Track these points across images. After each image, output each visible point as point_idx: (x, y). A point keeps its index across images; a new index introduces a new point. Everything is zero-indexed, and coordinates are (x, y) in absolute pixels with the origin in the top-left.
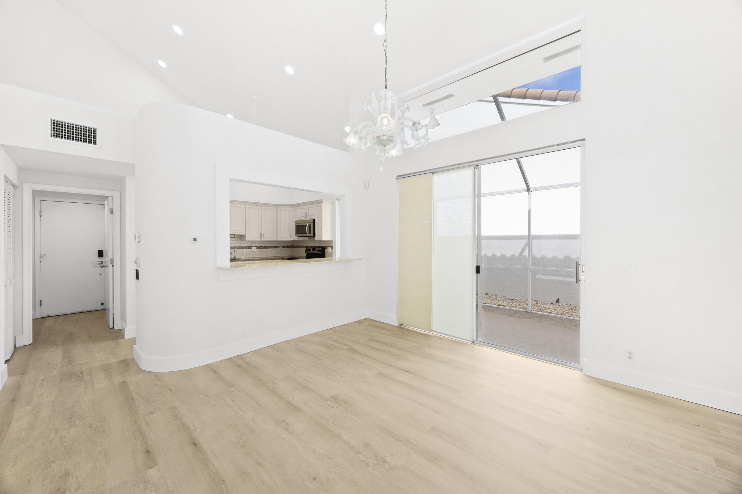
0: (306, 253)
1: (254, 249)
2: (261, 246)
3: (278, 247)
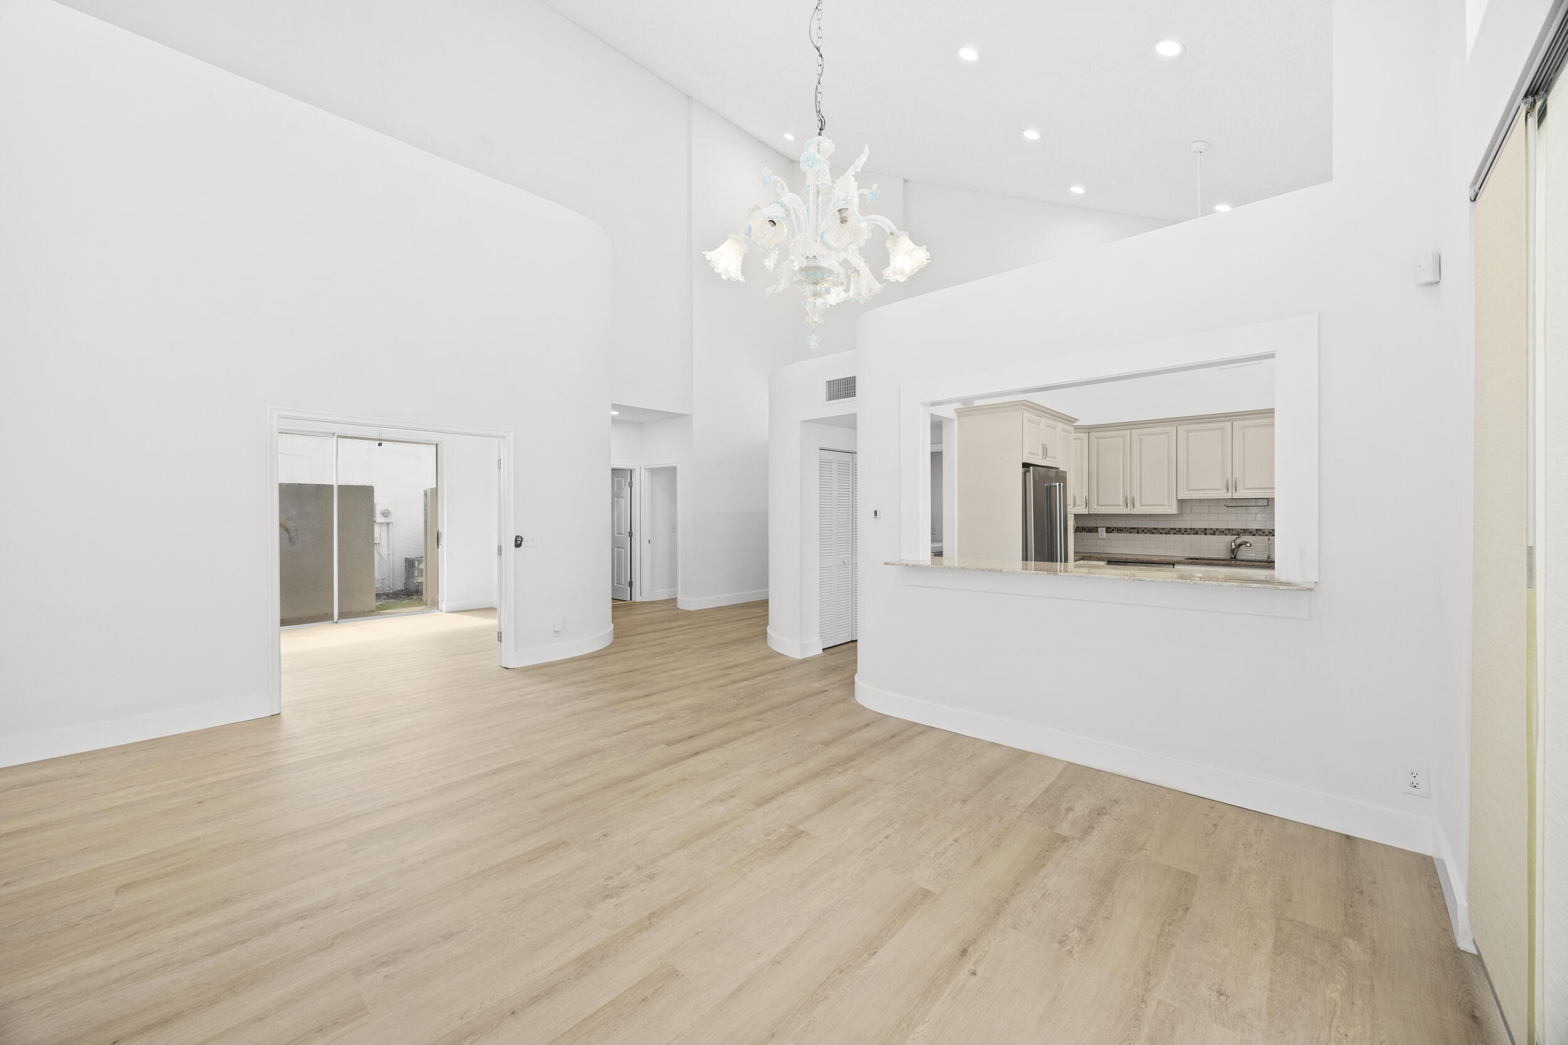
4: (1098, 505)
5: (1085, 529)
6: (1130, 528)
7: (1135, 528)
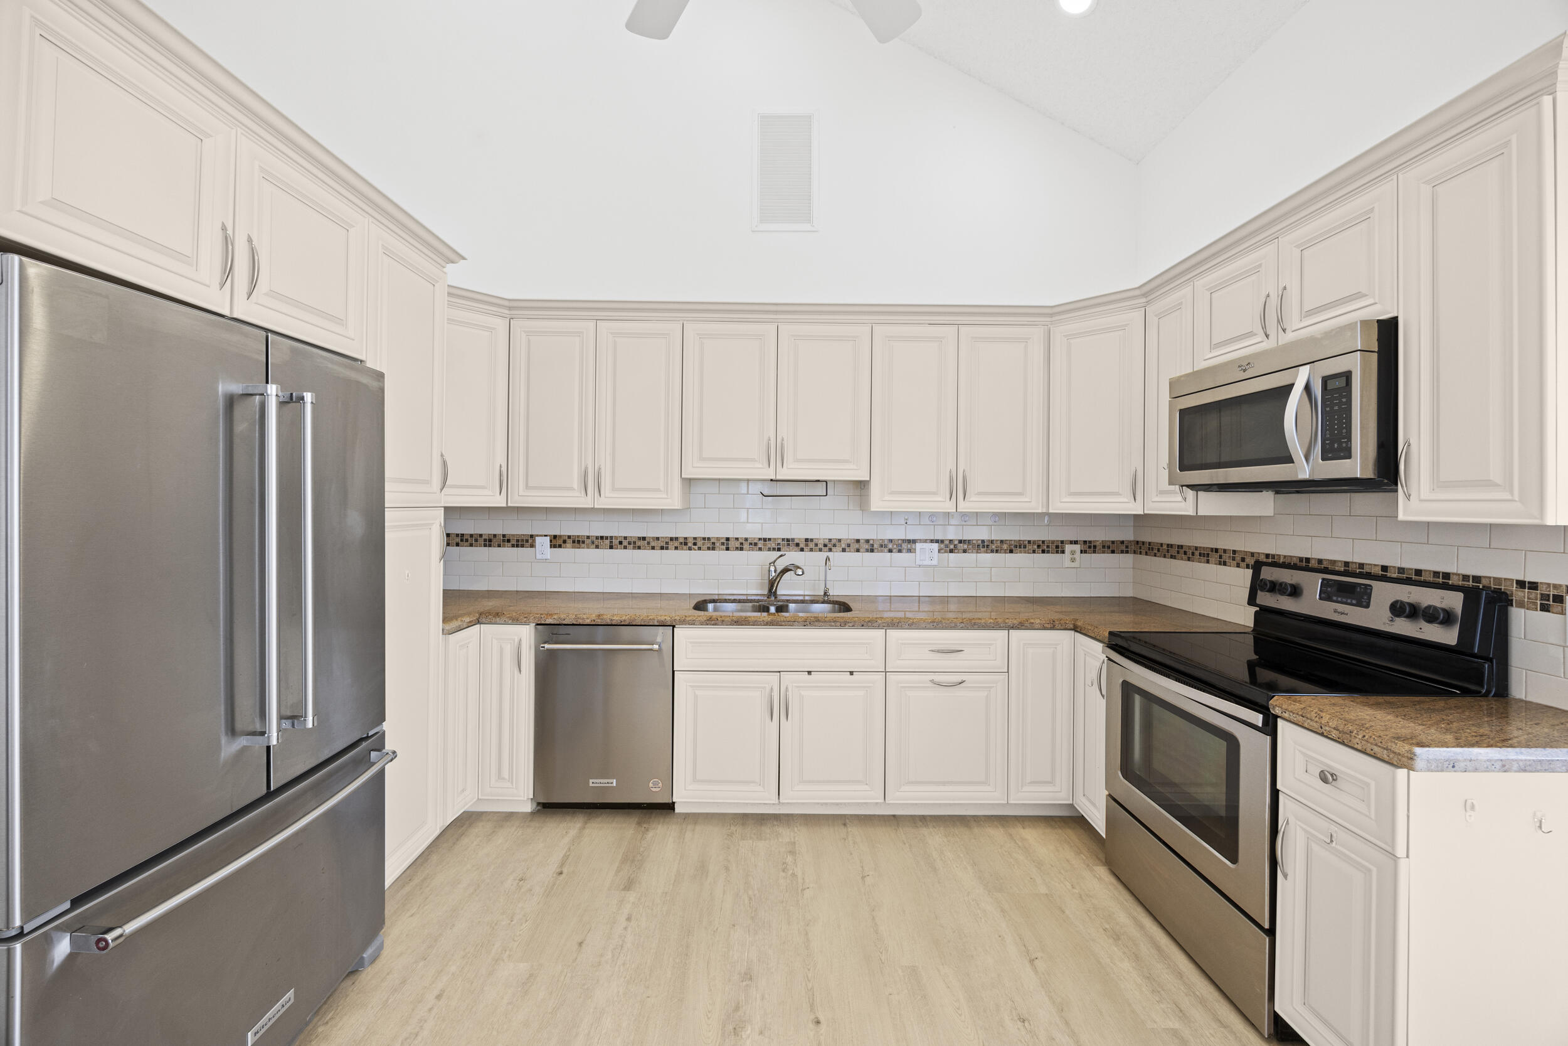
0: (1252, 601)
1: (927, 554)
2: (960, 542)
3: (1058, 548)
4: (527, 487)
5: (509, 541)
6: (597, 538)
7: (607, 538)
